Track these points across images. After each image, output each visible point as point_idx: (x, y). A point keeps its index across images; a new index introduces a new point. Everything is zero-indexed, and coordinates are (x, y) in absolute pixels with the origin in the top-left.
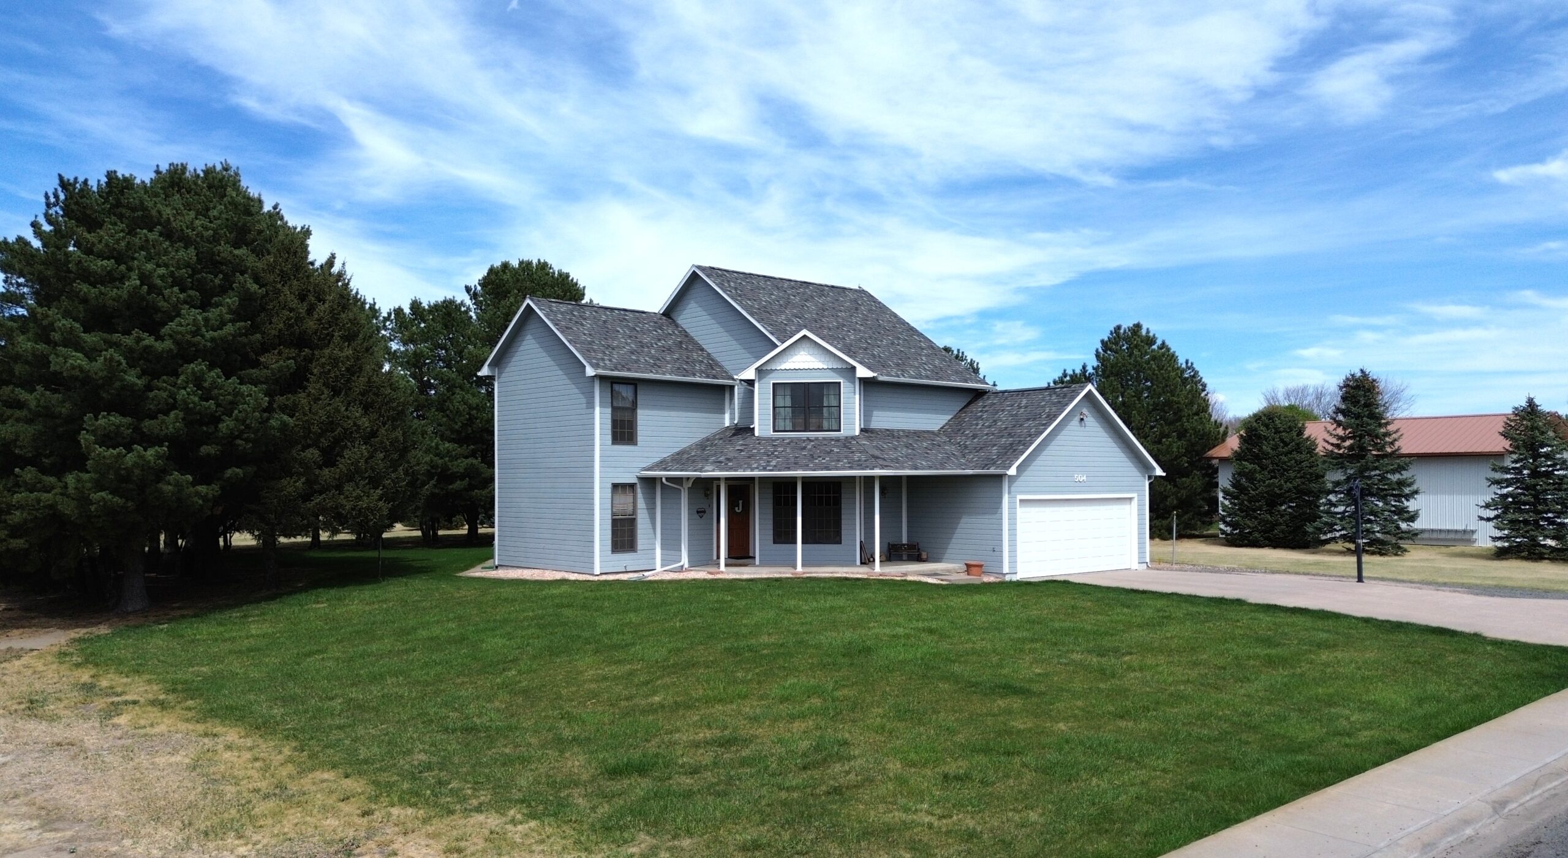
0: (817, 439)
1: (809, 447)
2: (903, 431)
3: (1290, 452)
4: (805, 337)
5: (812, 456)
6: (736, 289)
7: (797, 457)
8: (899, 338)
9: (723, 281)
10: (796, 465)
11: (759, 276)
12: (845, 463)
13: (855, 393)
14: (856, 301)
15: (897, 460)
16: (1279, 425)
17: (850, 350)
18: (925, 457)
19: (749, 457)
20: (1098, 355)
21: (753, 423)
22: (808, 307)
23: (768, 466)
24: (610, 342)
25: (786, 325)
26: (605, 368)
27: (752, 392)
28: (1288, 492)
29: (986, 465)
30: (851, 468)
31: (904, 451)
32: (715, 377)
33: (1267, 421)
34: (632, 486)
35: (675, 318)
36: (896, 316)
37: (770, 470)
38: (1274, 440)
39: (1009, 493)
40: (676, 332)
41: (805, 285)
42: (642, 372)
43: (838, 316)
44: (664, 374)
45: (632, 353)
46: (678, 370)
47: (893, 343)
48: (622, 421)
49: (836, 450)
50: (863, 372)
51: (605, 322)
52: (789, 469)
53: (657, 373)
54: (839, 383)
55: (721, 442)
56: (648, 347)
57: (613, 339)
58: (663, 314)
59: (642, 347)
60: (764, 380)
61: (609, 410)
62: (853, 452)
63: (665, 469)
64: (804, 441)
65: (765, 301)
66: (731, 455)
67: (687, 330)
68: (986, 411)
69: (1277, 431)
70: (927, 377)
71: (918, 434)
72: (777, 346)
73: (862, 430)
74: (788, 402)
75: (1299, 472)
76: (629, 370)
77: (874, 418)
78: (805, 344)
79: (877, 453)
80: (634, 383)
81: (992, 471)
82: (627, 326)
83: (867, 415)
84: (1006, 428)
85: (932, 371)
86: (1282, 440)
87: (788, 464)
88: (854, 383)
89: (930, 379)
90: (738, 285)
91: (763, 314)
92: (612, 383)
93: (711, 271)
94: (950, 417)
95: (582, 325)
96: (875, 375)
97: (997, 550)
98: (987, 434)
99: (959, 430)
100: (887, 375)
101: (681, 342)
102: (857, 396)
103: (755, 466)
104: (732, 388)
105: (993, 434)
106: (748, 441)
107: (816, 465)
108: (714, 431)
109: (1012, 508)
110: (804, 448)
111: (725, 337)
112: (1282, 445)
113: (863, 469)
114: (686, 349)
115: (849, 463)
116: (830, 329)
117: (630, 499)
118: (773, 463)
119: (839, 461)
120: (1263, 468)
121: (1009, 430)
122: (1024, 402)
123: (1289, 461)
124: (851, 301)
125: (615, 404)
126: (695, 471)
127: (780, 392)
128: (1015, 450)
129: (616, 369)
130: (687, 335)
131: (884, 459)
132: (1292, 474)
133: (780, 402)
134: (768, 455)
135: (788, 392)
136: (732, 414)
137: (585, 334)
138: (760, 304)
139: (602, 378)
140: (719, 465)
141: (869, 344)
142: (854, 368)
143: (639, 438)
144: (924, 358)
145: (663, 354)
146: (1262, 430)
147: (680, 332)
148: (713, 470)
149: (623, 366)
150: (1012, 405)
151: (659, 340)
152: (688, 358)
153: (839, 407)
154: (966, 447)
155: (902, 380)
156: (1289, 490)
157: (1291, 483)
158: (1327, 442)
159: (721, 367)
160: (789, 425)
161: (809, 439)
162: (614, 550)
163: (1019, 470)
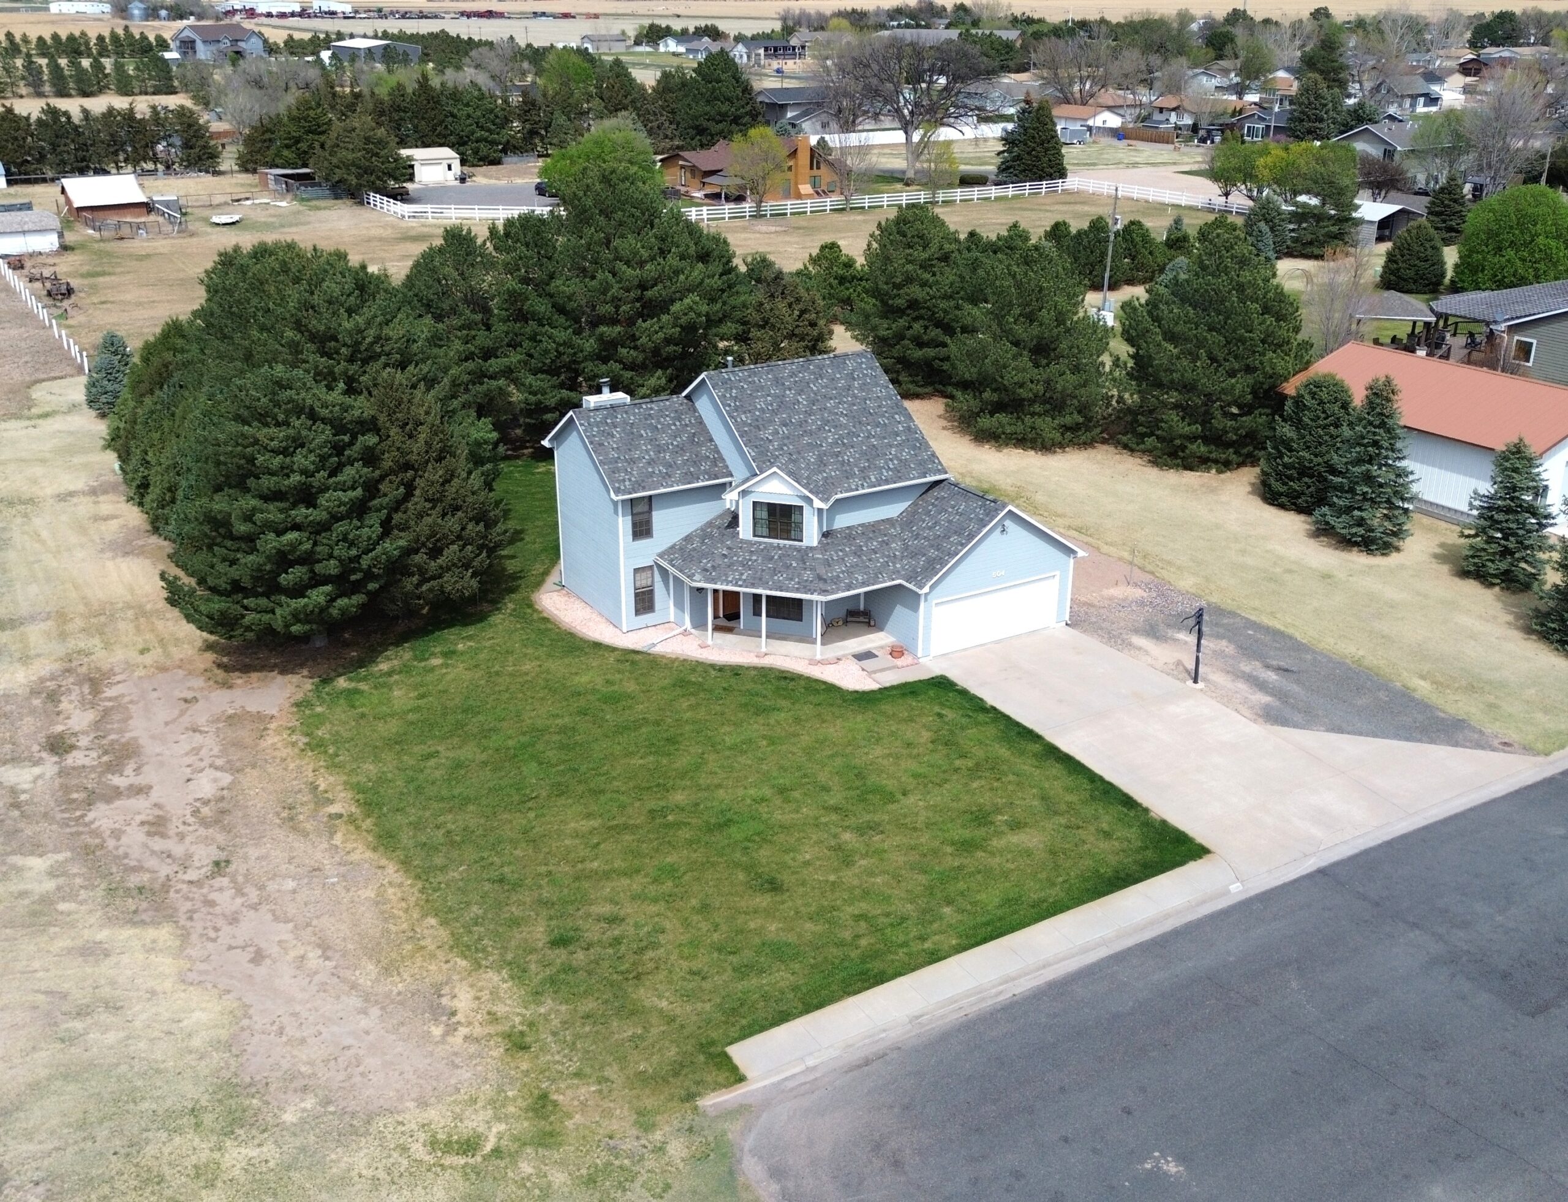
0: (784, 547)
1: (776, 557)
2: (863, 525)
4: (775, 472)
5: (775, 570)
6: (735, 399)
9: (727, 390)
10: (760, 582)
12: (795, 583)
13: (813, 515)
14: (852, 374)
15: (836, 579)
17: (822, 461)
18: (866, 567)
19: (729, 566)
24: (633, 454)
26: (624, 491)
29: (911, 578)
30: (798, 590)
31: (851, 560)
32: (716, 476)
34: (651, 567)
39: (926, 601)
42: (654, 489)
44: (672, 485)
45: (649, 464)
47: (869, 436)
48: (640, 524)
49: (794, 563)
50: (817, 504)
52: (753, 586)
53: (667, 485)
54: (802, 508)
56: (664, 450)
57: (636, 449)
58: (686, 397)
59: (660, 452)
60: (746, 501)
61: (629, 518)
63: (671, 563)
64: (774, 548)
65: (759, 410)
66: (717, 562)
67: (702, 416)
70: (886, 481)
72: (756, 475)
73: (824, 535)
74: (764, 516)
76: (644, 488)
77: (837, 521)
79: (823, 571)
80: (648, 496)
81: (911, 586)
82: (650, 426)
83: (830, 520)
84: (938, 537)
87: (755, 579)
88: (813, 508)
89: (888, 483)
91: (753, 431)
92: (632, 503)
94: (908, 504)
95: (613, 436)
97: (915, 640)
98: (925, 538)
99: (911, 523)
100: (846, 490)
102: (815, 518)
105: (929, 540)
106: (734, 540)
107: (774, 582)
109: (928, 611)
110: (772, 558)
113: (806, 593)
114: (697, 443)
115: (798, 583)
117: (649, 576)
121: (939, 540)
124: (847, 376)
125: (635, 512)
126: (688, 577)
127: (758, 507)
128: (934, 568)
130: (701, 421)
131: (825, 581)
133: (759, 514)
134: (744, 566)
135: (763, 508)
137: (613, 449)
138: (753, 416)
139: (623, 500)
140: (705, 574)
141: (844, 445)
142: (812, 500)
143: (655, 532)
144: (893, 450)
145: (675, 457)
147: (696, 417)
148: (700, 581)
149: (640, 485)
150: (953, 508)
151: (676, 437)
152: (697, 456)
153: (803, 524)
154: (907, 547)
155: (859, 492)
159: (723, 460)
160: (765, 531)
161: (779, 547)
162: (638, 612)
163: (932, 588)
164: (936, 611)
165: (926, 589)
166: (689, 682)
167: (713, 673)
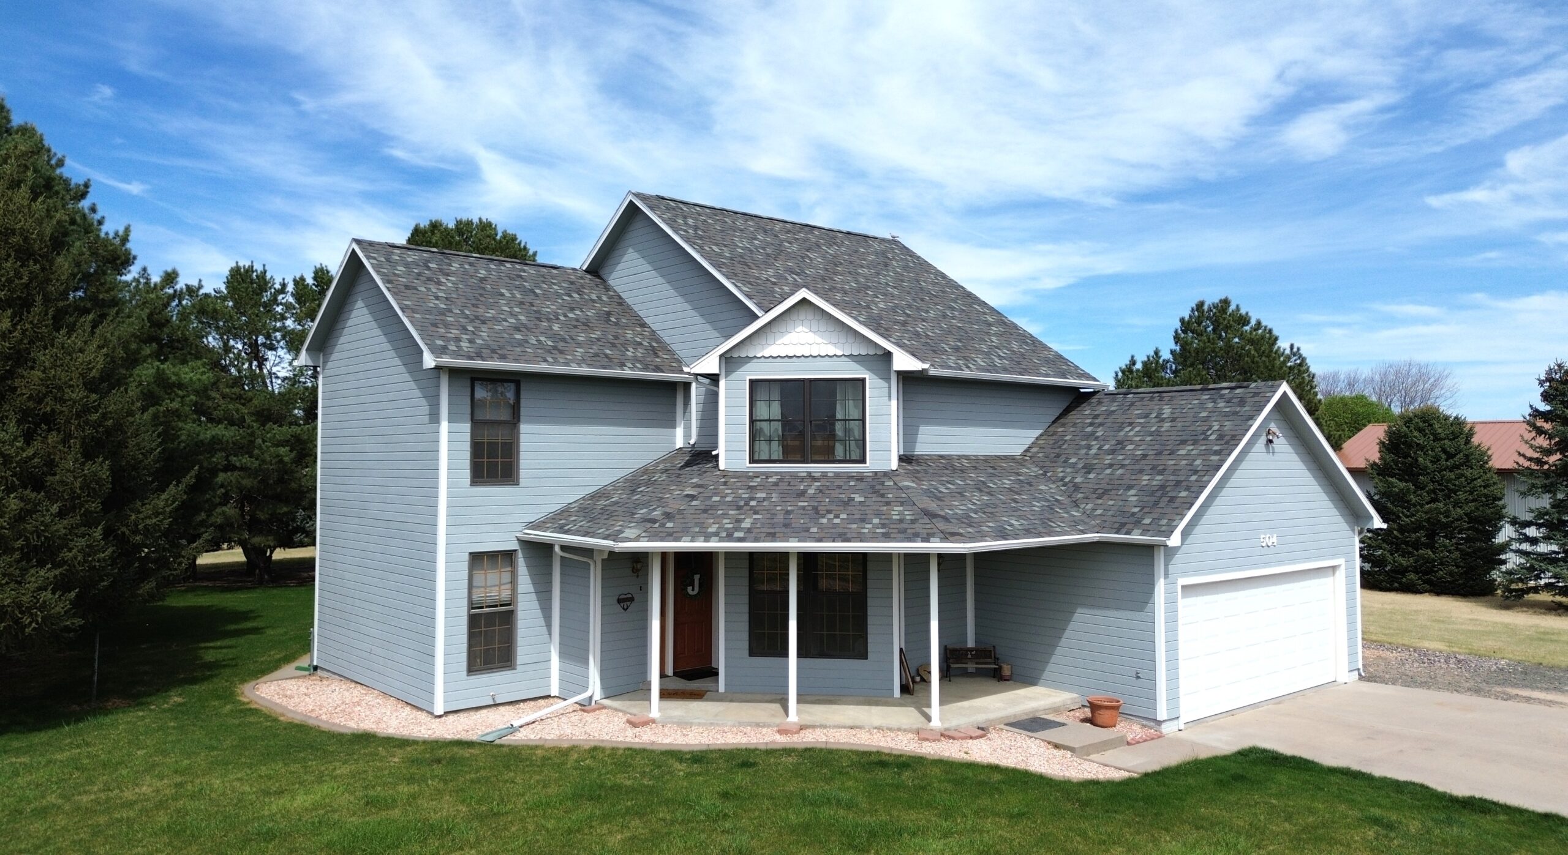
0: (824, 475)
1: (811, 491)
2: (967, 457)
3: (1458, 467)
4: (804, 301)
5: (816, 509)
6: (696, 228)
7: (788, 512)
8: (953, 309)
9: (676, 216)
10: (788, 530)
11: (736, 213)
12: (876, 526)
13: (890, 397)
14: (883, 253)
15: (966, 519)
16: (1440, 431)
17: (879, 325)
18: (1016, 510)
19: (705, 511)
20: (1177, 338)
21: (716, 447)
22: (811, 259)
23: (737, 529)
24: (481, 311)
25: (774, 283)
26: (456, 354)
27: (716, 395)
28: (1457, 520)
29: (1123, 525)
30: (886, 537)
31: (977, 497)
32: (658, 369)
33: (1421, 424)
34: (508, 556)
35: (605, 277)
36: (944, 276)
37: (740, 540)
38: (1433, 450)
39: (1166, 575)
40: (604, 298)
41: (807, 229)
42: (527, 361)
43: (858, 274)
44: (567, 364)
45: (517, 329)
46: (594, 359)
47: (944, 316)
48: (493, 446)
49: (858, 498)
50: (903, 361)
51: (482, 280)
52: (773, 537)
53: (556, 362)
54: (863, 380)
55: (664, 477)
56: (549, 320)
57: (489, 306)
58: (586, 271)
59: (539, 319)
60: (734, 376)
61: (467, 427)
62: (888, 504)
63: (562, 529)
64: (802, 479)
65: (742, 248)
66: (673, 506)
67: (623, 295)
68: (1101, 425)
69: (1437, 438)
70: (1005, 370)
71: (992, 464)
72: (756, 317)
73: (902, 459)
74: (776, 410)
75: (1471, 493)
76: (503, 357)
77: (920, 438)
78: (804, 314)
79: (932, 506)
80: (516, 379)
81: (1136, 537)
82: (521, 288)
83: (909, 433)
84: (1144, 456)
85: (1011, 359)
86: (1444, 451)
87: (773, 526)
88: (888, 379)
89: (1010, 373)
90: (700, 224)
91: (737, 267)
92: (473, 381)
93: (658, 202)
94: (1037, 433)
95: (439, 283)
96: (926, 366)
97: (1144, 676)
98: (1111, 466)
99: (1058, 456)
100: (942, 367)
101: (609, 314)
102: (894, 403)
103: (712, 529)
104: (687, 386)
105: (1123, 466)
106: (707, 479)
107: (821, 528)
108: (656, 456)
109: (1171, 603)
110: (803, 493)
111: (679, 304)
112: (1444, 457)
113: (909, 540)
114: (616, 324)
115: (883, 526)
116: (845, 292)
117: (506, 577)
118: (747, 524)
119: (863, 520)
120: (1419, 487)
121: (1151, 460)
122: (1167, 411)
123: (1457, 478)
124: (876, 253)
125: (479, 416)
126: (606, 538)
127: (762, 394)
128: (1172, 500)
129: (479, 355)
130: (620, 302)
131: (946, 519)
132: (1462, 496)
133: (762, 411)
134: (739, 508)
135: (776, 395)
136: (687, 428)
137: (437, 298)
138: (733, 251)
139: (454, 373)
140: (652, 527)
141: (908, 316)
142: (888, 355)
143: (522, 473)
144: (994, 339)
145: (573, 332)
146: (1417, 437)
147: (610, 297)
148: (637, 539)
149: (494, 351)
150: (1147, 416)
151: (572, 309)
152: (616, 338)
153: (863, 420)
154: (1077, 487)
155: (966, 374)
156: (1460, 519)
157: (1460, 507)
158: (1524, 456)
159: (671, 352)
160: (777, 451)
161: (810, 476)
162: (473, 668)
163: (1185, 534)
164: (1187, 606)
165: (1174, 540)
166: (617, 788)
167: (681, 768)
